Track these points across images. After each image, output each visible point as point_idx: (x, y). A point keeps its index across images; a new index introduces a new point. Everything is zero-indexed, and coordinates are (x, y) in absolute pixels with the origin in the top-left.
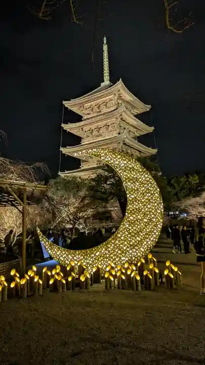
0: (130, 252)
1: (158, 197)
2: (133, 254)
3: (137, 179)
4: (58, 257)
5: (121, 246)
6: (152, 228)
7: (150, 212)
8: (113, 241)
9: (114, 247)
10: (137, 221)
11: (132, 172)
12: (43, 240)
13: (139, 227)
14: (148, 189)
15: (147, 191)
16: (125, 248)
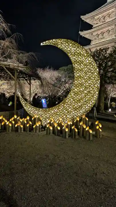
0: (73, 112)
1: (96, 76)
2: (75, 114)
3: (82, 62)
4: (29, 111)
5: (68, 108)
6: (90, 97)
7: (90, 86)
8: (62, 105)
9: (63, 109)
10: (80, 92)
11: (79, 56)
12: (21, 101)
13: (80, 96)
14: (90, 69)
15: (89, 71)
16: (70, 110)
